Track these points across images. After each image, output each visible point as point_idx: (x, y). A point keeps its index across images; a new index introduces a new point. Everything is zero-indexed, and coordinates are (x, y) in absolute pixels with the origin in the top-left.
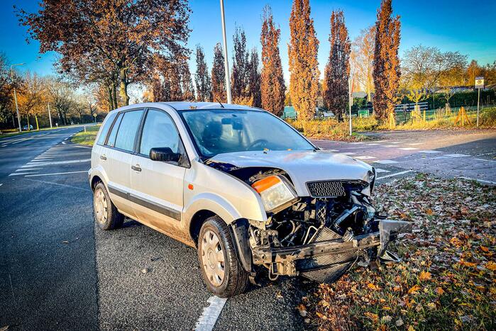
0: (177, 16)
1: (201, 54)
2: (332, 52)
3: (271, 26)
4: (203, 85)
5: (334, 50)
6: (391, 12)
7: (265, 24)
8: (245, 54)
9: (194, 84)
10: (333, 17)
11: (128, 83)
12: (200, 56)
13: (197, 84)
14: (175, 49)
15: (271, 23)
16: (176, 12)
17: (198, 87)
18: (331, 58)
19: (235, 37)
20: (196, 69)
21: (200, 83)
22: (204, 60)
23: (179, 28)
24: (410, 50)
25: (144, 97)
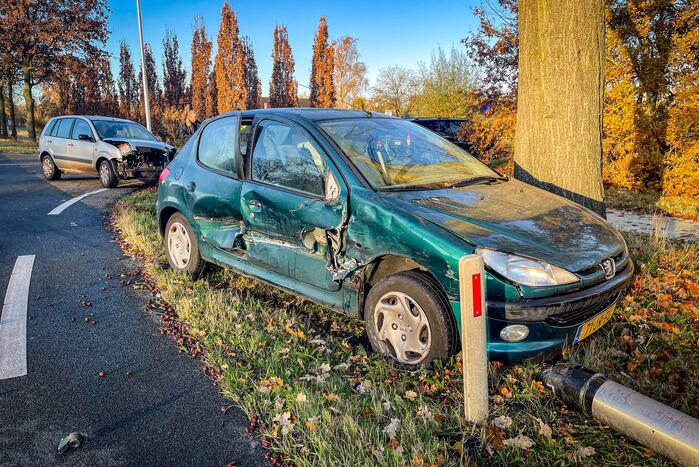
0: (93, 16)
1: (127, 53)
2: (274, 70)
3: (203, 36)
4: (128, 90)
5: (277, 67)
6: (327, 37)
7: (196, 34)
8: (177, 61)
9: (117, 88)
10: (276, 33)
11: (33, 84)
12: (125, 56)
13: (121, 89)
14: (92, 50)
15: (203, 33)
16: (93, 11)
17: (122, 93)
18: (274, 76)
19: (166, 41)
20: (119, 70)
21: (124, 88)
22: (130, 60)
23: (95, 28)
24: (387, 70)
25: (43, 97)
